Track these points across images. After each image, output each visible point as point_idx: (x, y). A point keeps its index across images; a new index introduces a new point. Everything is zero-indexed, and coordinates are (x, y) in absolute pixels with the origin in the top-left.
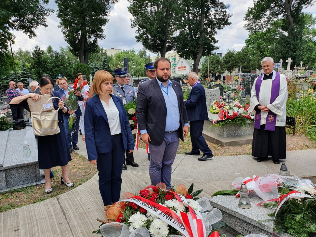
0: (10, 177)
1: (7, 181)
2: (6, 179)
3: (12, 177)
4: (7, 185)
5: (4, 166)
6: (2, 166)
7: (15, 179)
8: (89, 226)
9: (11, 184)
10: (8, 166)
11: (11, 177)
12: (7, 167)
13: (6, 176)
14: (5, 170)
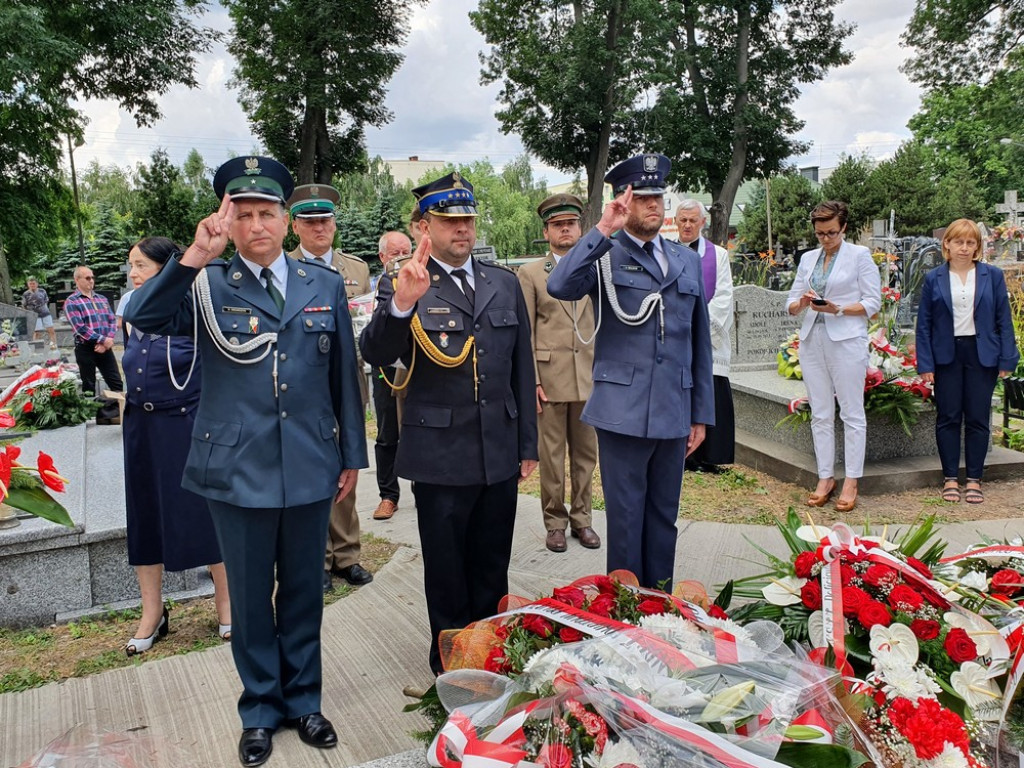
0: (103, 569)
1: (93, 584)
2: (91, 576)
3: (109, 568)
4: (93, 594)
5: (88, 532)
6: (83, 532)
7: (118, 578)
8: (371, 728)
9: (105, 593)
10: (101, 531)
11: (107, 570)
12: (97, 535)
13: (91, 565)
14: (90, 545)
